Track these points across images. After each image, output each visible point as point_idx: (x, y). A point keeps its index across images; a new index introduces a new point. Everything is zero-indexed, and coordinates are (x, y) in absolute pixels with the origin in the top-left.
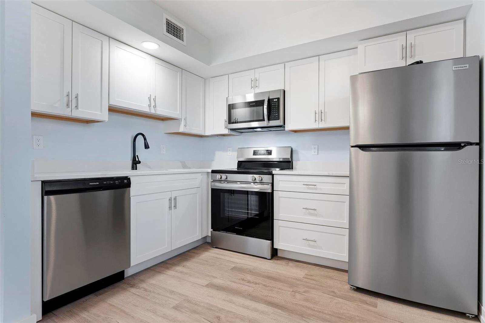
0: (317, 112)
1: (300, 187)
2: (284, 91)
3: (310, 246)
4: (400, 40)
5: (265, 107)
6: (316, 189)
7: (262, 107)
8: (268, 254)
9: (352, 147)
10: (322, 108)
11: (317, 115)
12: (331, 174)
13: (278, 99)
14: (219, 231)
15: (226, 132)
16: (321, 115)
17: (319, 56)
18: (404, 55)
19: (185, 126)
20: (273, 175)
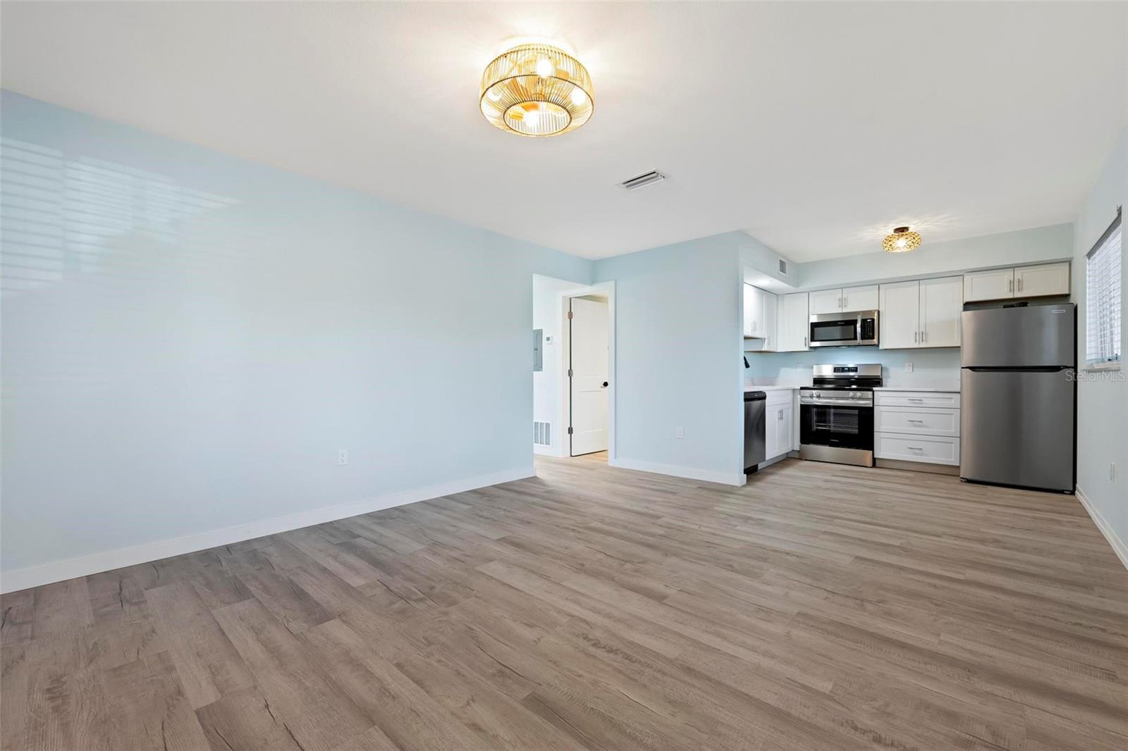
0: (918, 333)
1: (904, 401)
2: (879, 312)
3: (915, 454)
4: (1008, 275)
5: (859, 325)
6: (922, 403)
7: (853, 327)
8: (869, 463)
9: (962, 368)
10: (922, 329)
11: (917, 335)
12: (938, 390)
13: (873, 320)
14: (808, 444)
15: (807, 349)
16: (922, 335)
17: (919, 280)
18: (1012, 289)
19: (769, 344)
20: (873, 391)
